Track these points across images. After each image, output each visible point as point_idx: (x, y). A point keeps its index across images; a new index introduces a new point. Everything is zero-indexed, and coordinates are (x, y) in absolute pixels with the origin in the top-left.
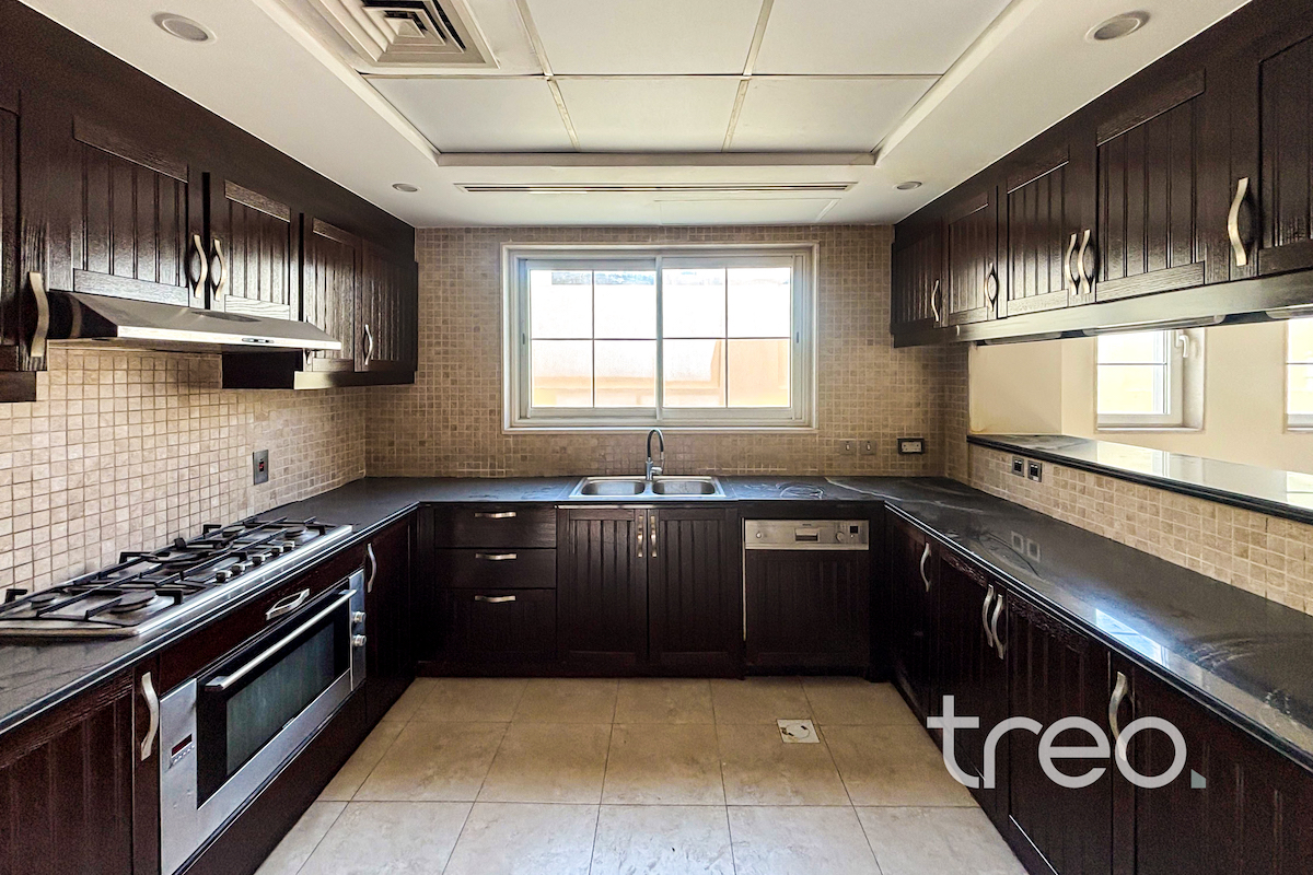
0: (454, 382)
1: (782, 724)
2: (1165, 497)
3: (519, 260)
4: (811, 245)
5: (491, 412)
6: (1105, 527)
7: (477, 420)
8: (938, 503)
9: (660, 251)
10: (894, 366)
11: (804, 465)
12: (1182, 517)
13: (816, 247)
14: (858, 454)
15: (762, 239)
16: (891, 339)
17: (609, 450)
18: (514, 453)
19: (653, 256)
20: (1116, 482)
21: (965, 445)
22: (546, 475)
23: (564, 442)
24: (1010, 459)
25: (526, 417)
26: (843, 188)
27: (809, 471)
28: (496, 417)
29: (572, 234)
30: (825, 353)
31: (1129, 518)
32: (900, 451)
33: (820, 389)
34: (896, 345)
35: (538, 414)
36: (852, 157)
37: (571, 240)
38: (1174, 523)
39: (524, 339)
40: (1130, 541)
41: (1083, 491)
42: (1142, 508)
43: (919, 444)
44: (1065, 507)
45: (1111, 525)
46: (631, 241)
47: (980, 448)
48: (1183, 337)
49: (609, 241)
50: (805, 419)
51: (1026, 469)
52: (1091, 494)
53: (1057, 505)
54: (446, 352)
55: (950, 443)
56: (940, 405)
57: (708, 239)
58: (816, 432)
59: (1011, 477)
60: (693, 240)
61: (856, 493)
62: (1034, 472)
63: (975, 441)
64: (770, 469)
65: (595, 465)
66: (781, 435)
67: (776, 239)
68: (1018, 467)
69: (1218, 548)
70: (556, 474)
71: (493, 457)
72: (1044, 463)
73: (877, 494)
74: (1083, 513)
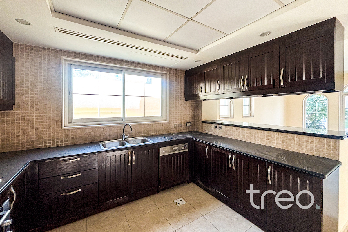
0: (37, 110)
1: (175, 201)
2: (252, 130)
3: (68, 64)
4: (167, 73)
5: (57, 121)
6: (238, 138)
7: (49, 125)
8: (202, 137)
9: (124, 68)
10: (185, 105)
11: (166, 131)
12: (255, 134)
13: (168, 74)
14: (178, 127)
15: (155, 69)
16: (184, 99)
17: (108, 132)
18: (68, 136)
19: (122, 69)
20: (241, 128)
21: (201, 123)
22: (82, 143)
23: (90, 131)
24: (214, 126)
25: (71, 123)
26: (184, 59)
27: (167, 132)
28: (59, 123)
29: (93, 58)
30: (171, 102)
31: (244, 135)
32: (187, 126)
33: (170, 111)
34: (186, 100)
35: (76, 121)
36: (192, 51)
37: (93, 60)
38: (254, 135)
39: (70, 94)
40: (244, 140)
41: (233, 131)
42: (247, 133)
43: (190, 123)
44: (228, 135)
45: (240, 137)
46: (115, 63)
47: (205, 124)
48: (230, 100)
49: (107, 62)
50: (165, 119)
51: (218, 127)
52: (235, 131)
53: (226, 134)
54: (32, 97)
55: (196, 123)
56: (194, 114)
57: (140, 67)
58: (169, 122)
59: (214, 130)
60: (136, 66)
61: (183, 137)
62: (220, 128)
63: (203, 122)
64: (157, 133)
65: (102, 138)
66: (161, 123)
67: (159, 70)
68: (216, 127)
69: (263, 139)
70: (87, 142)
71: (58, 139)
72: (223, 126)
73: (189, 136)
74: (233, 135)
